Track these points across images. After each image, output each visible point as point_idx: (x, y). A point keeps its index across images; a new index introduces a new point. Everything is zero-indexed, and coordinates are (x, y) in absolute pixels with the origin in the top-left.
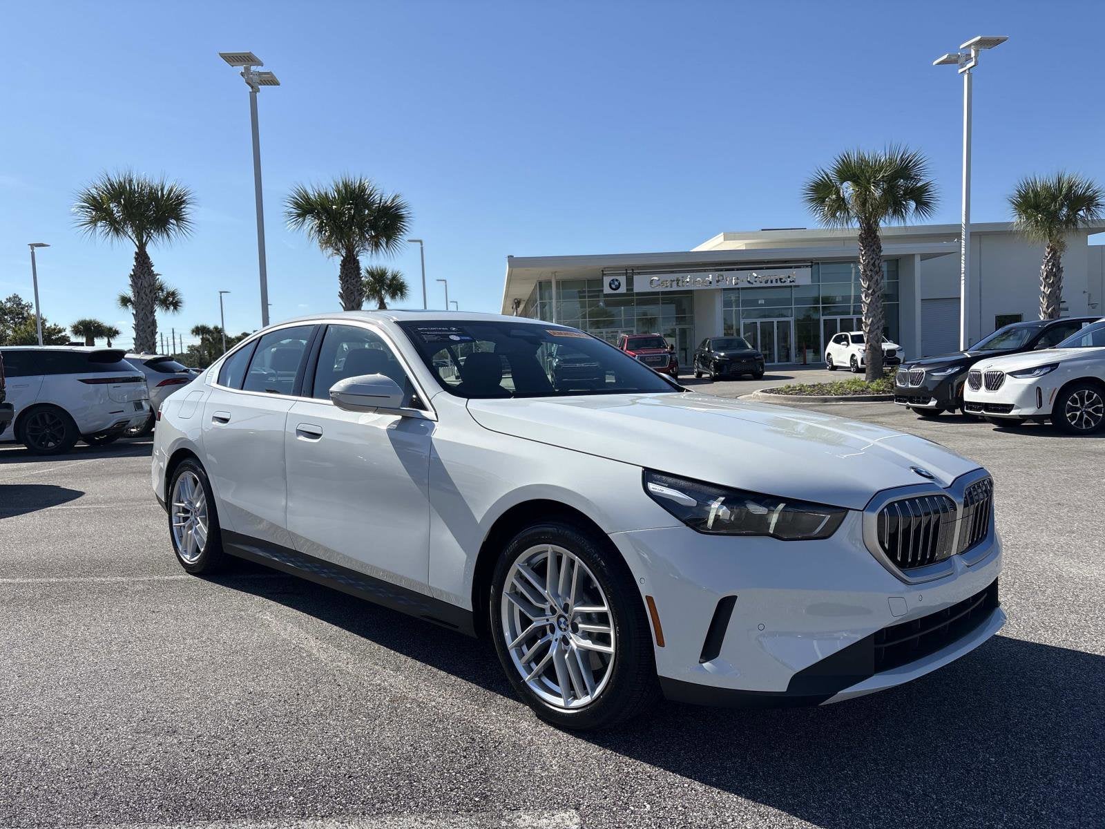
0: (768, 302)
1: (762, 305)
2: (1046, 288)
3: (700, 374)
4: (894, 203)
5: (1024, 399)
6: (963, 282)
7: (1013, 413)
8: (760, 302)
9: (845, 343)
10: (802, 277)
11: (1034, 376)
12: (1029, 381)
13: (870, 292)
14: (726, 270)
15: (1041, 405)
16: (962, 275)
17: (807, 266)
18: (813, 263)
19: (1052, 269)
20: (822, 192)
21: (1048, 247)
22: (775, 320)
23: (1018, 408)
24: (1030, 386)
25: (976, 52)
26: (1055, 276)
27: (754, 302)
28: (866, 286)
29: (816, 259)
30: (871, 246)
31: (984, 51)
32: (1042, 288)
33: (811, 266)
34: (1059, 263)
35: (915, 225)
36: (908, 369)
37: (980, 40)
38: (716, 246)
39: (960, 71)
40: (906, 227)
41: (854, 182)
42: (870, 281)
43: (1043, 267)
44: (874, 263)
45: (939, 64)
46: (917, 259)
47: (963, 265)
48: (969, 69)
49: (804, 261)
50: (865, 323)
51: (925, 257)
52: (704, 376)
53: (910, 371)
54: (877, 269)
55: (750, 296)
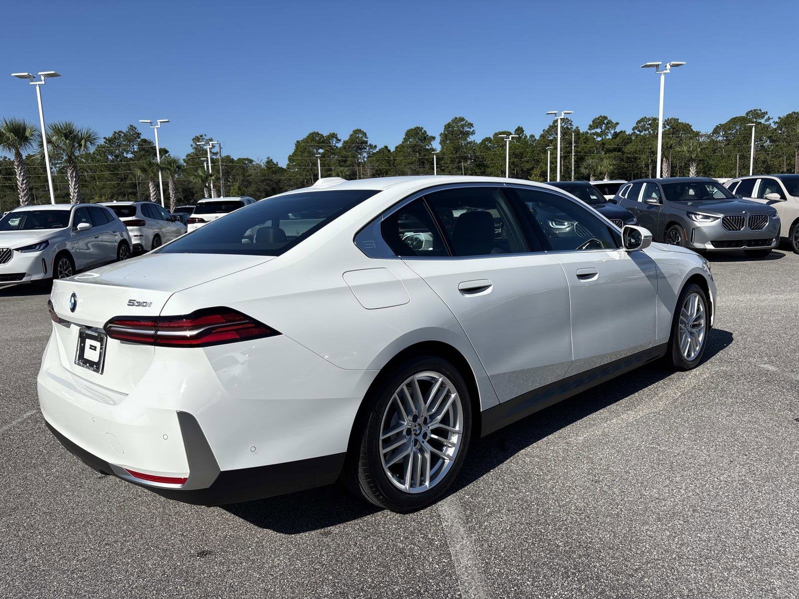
5: (34, 267)
7: (24, 279)
11: (37, 250)
12: (36, 254)
15: (46, 272)
23: (29, 275)
24: (37, 258)
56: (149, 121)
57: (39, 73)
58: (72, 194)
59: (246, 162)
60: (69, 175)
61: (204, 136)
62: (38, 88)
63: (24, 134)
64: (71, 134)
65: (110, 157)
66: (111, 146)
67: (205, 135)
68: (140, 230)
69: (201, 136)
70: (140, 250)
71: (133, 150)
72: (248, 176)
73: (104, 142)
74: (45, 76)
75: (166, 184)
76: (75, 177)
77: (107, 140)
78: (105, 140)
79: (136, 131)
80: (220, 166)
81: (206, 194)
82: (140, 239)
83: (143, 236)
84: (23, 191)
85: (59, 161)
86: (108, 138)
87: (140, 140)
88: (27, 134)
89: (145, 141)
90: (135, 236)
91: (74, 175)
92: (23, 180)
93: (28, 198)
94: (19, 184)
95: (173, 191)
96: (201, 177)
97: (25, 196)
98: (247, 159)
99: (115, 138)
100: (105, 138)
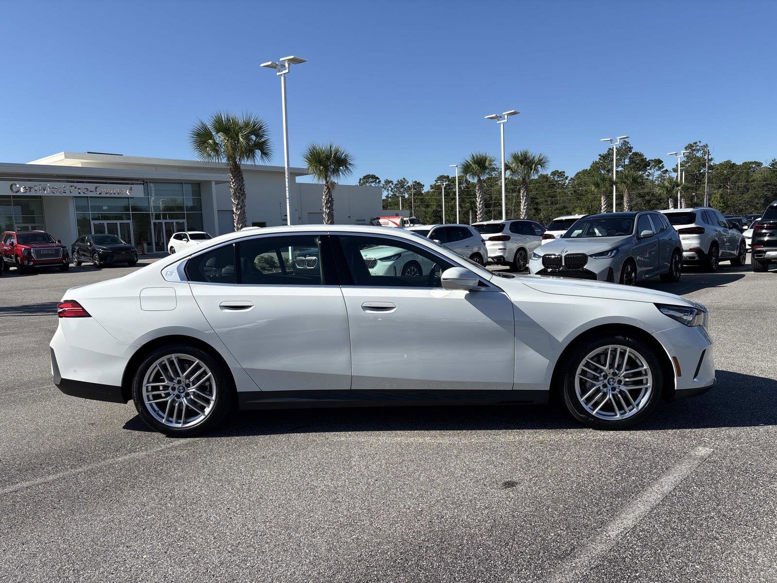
0: (110, 208)
1: (104, 210)
2: (326, 210)
3: (79, 263)
4: (249, 152)
6: (288, 204)
8: (104, 208)
9: (186, 239)
10: (138, 191)
11: (392, 260)
13: (239, 207)
14: (77, 182)
16: (287, 200)
17: (140, 184)
18: (144, 182)
19: (329, 199)
20: (202, 138)
21: (326, 186)
22: (118, 222)
25: (289, 64)
26: (330, 203)
27: (100, 208)
28: (236, 203)
29: (147, 179)
30: (238, 177)
31: (292, 65)
32: (324, 209)
33: (143, 184)
34: (331, 195)
35: (261, 164)
36: (305, 257)
37: (293, 58)
38: (54, 162)
39: (278, 74)
40: (255, 165)
41: (225, 133)
42: (239, 200)
43: (324, 197)
44: (241, 188)
45: (265, 66)
46: (213, 184)
47: (287, 194)
48: (284, 74)
49: (138, 180)
50: (237, 227)
51: (217, 183)
52: (83, 264)
53: (307, 258)
54: (242, 192)
55: (97, 203)
56: (609, 139)
57: (504, 114)
58: (522, 211)
59: (754, 166)
60: (521, 194)
61: (698, 143)
62: (502, 125)
63: (485, 164)
64: (526, 160)
65: (603, 172)
66: (605, 162)
67: (700, 142)
68: (504, 245)
69: (696, 143)
70: (502, 261)
71: (623, 164)
72: (752, 182)
73: (600, 159)
74: (508, 114)
75: (620, 198)
76: (526, 197)
77: (601, 157)
78: (600, 157)
79: (629, 145)
80: (706, 174)
81: (670, 205)
82: (504, 252)
83: (505, 249)
84: (480, 210)
85: (561, 179)
86: (602, 155)
87: (631, 154)
88: (487, 164)
89: (636, 154)
90: (499, 249)
91: (525, 194)
92: (480, 201)
93: (483, 216)
94: (478, 204)
95: (627, 203)
96: (667, 188)
97: (480, 214)
98: (755, 163)
99: (609, 154)
100: (600, 155)
